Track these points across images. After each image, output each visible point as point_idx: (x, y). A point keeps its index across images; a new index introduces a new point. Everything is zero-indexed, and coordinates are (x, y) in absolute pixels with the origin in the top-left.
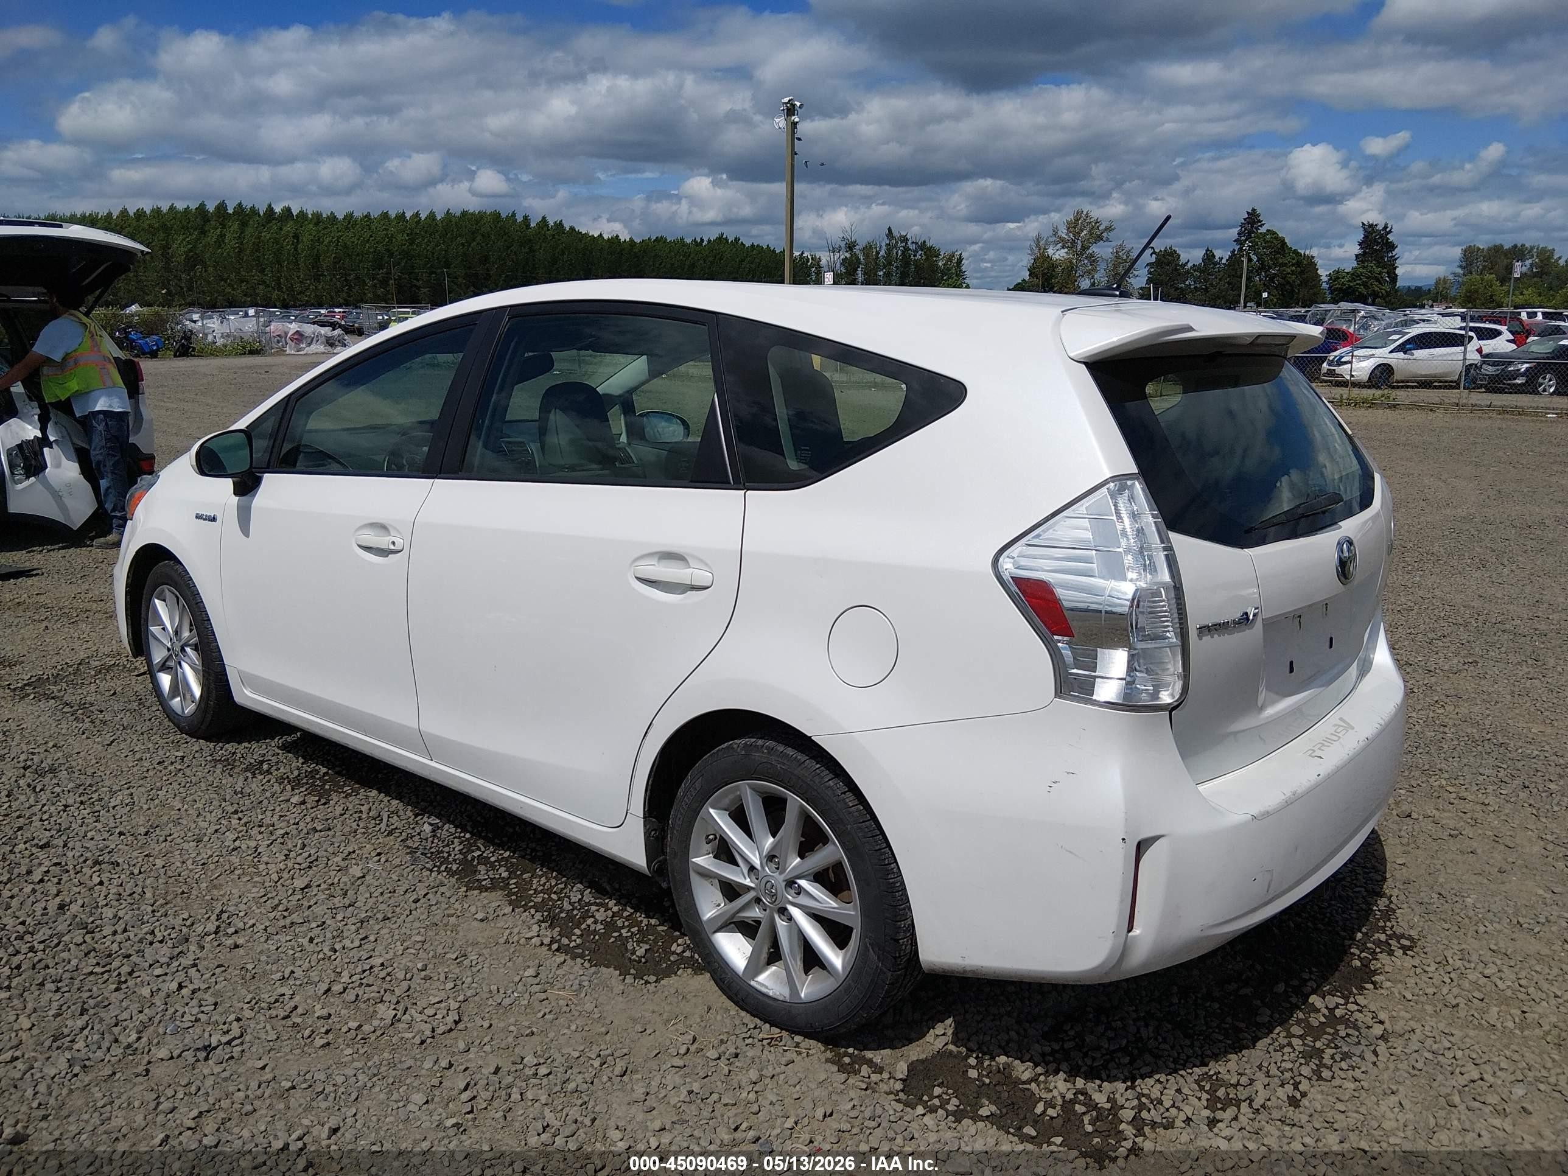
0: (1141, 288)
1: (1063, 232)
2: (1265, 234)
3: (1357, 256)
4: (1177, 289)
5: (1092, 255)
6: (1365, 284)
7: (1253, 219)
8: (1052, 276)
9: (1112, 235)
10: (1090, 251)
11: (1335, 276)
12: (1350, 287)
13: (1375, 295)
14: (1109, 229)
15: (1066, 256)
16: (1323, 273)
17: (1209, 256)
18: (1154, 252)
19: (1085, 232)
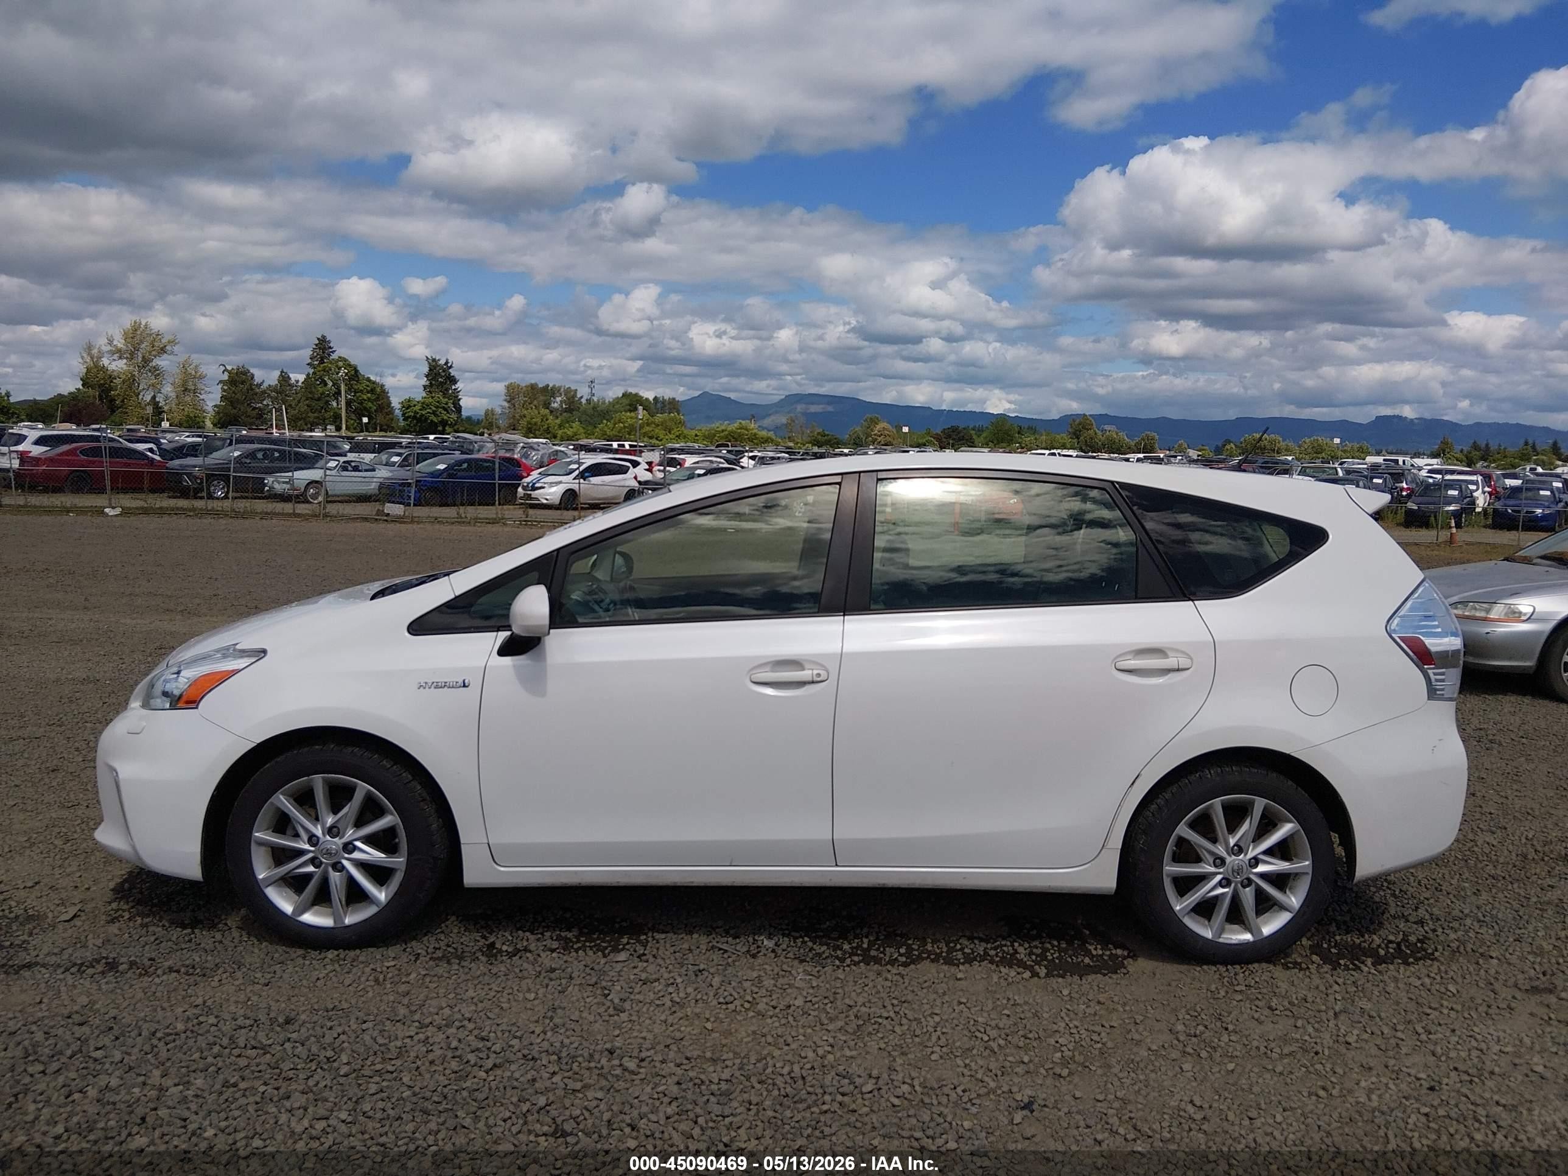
0: (215, 406)
1: (119, 343)
2: (338, 361)
3: (425, 387)
4: (255, 408)
5: (156, 368)
6: (434, 413)
7: (323, 347)
8: (111, 389)
9: (176, 348)
10: (154, 364)
11: (407, 405)
12: (422, 415)
13: (444, 423)
14: (173, 342)
15: (125, 367)
16: (396, 402)
17: (284, 378)
18: (226, 370)
19: (145, 344)
